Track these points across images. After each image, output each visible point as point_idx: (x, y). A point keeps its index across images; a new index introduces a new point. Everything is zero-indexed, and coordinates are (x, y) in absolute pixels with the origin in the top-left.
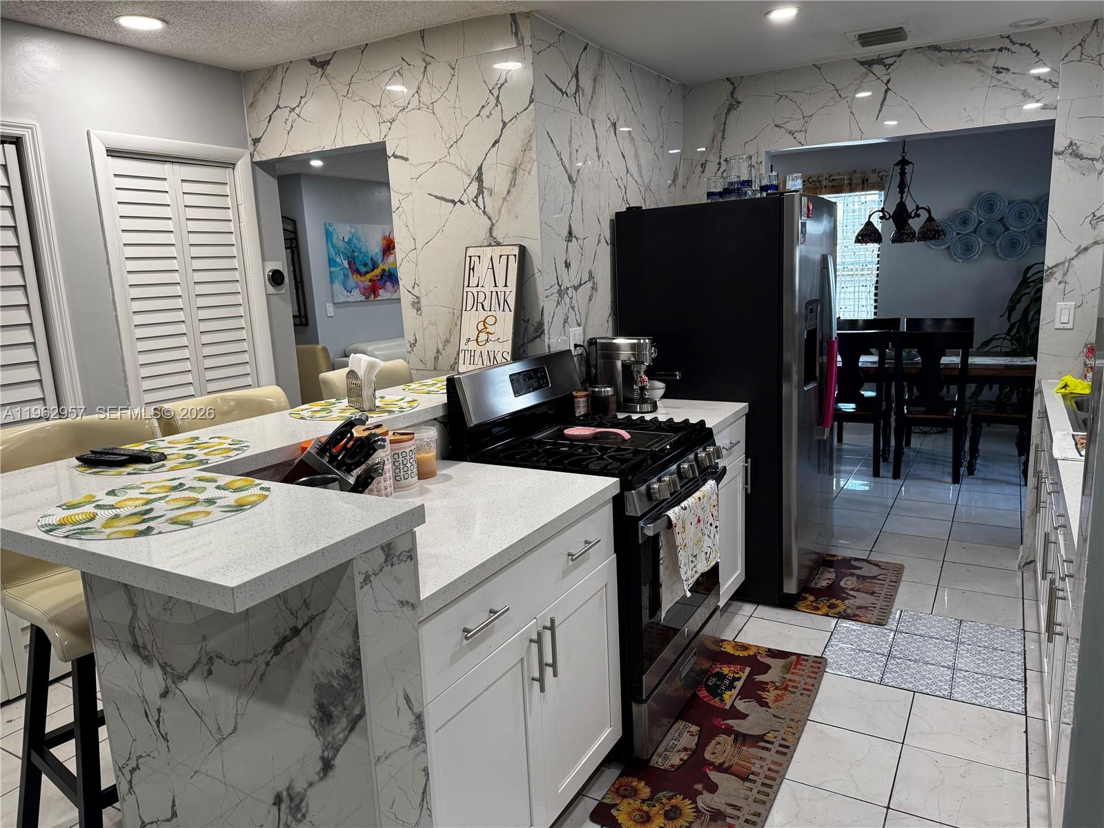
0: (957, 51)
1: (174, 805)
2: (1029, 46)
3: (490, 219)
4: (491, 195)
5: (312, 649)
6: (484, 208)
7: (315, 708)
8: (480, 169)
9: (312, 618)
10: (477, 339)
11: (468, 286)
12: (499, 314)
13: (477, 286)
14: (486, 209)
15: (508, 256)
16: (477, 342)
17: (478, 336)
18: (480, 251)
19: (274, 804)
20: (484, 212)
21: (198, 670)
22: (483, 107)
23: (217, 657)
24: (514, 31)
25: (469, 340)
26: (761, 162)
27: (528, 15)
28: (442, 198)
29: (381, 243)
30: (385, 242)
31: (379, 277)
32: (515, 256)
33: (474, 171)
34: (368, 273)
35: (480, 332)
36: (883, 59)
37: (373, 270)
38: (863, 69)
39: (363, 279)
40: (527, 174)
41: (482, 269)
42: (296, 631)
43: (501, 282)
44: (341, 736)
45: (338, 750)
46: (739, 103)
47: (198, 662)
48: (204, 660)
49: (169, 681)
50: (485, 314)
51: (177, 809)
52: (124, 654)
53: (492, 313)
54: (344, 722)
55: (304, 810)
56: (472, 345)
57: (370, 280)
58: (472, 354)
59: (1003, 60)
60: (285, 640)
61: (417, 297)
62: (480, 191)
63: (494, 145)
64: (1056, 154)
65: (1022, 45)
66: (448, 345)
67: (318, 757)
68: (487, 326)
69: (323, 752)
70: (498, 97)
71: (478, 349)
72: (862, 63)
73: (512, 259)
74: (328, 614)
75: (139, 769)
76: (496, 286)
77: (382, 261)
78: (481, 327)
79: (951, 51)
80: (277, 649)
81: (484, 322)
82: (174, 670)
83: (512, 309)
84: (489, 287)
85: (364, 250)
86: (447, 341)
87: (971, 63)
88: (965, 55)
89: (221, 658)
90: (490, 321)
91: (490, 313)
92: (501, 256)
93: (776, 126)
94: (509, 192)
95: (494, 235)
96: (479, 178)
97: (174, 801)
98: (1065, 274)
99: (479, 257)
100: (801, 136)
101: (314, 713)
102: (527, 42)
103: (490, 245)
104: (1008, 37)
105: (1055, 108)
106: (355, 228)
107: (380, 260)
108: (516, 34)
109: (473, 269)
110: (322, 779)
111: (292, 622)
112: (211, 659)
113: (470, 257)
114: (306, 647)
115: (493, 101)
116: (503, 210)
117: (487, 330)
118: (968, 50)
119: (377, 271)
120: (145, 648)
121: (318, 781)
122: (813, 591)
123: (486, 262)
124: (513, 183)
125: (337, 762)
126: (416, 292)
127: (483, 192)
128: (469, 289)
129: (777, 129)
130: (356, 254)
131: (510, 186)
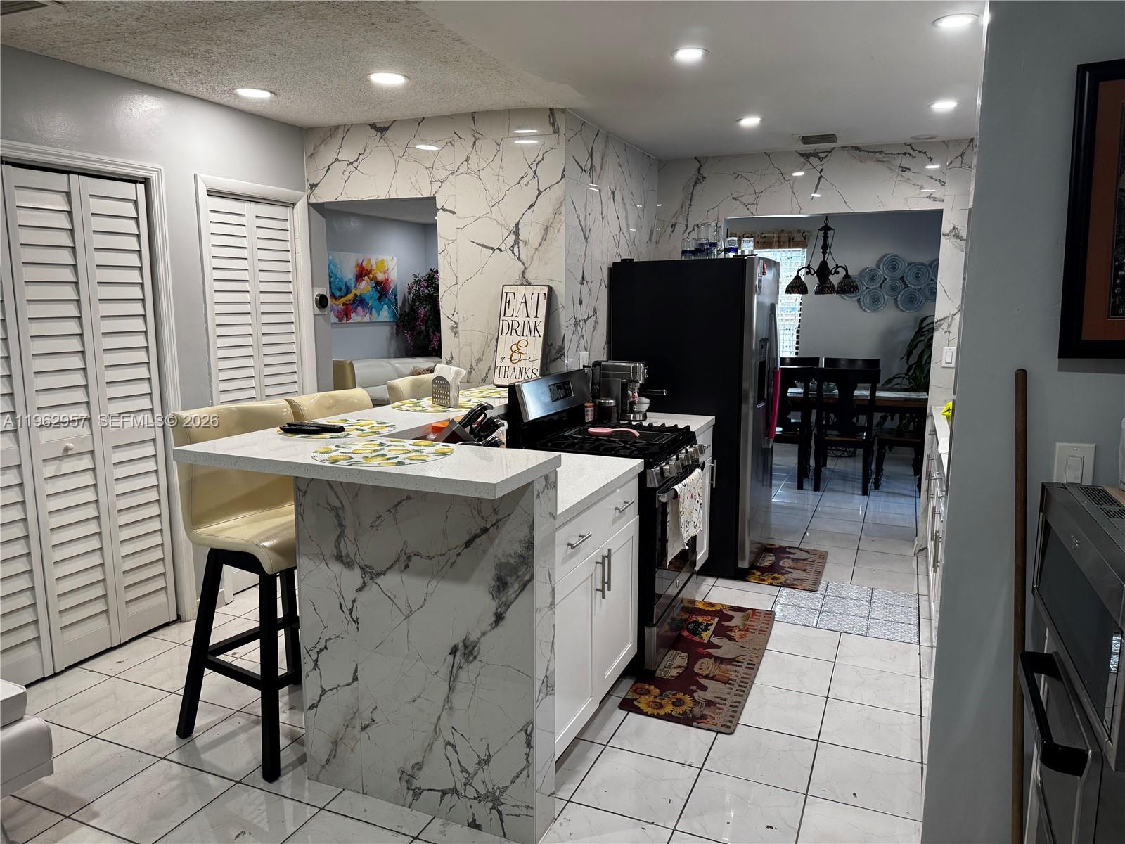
0: (873, 152)
1: (356, 671)
2: (925, 153)
3: (523, 263)
4: (525, 245)
5: (497, 541)
6: (519, 255)
7: (494, 579)
8: (517, 225)
9: (500, 520)
10: (511, 358)
11: (504, 316)
12: (530, 339)
13: (512, 316)
14: (521, 257)
15: (539, 294)
16: (511, 360)
17: (512, 356)
18: (515, 289)
19: (450, 654)
20: (519, 259)
21: (397, 566)
22: (522, 177)
23: (415, 555)
24: (552, 122)
25: (504, 358)
27: (563, 111)
28: (483, 246)
29: (355, 270)
30: (358, 269)
31: (351, 302)
32: (545, 294)
33: (512, 226)
34: (342, 297)
35: (513, 352)
36: (817, 153)
37: (347, 294)
38: (802, 160)
39: (338, 303)
40: (556, 231)
41: (516, 303)
42: (485, 530)
43: (532, 313)
44: (513, 596)
45: (509, 606)
46: (704, 178)
47: (398, 560)
48: (403, 558)
49: (367, 578)
50: (519, 338)
51: (359, 675)
52: (327, 563)
53: (526, 338)
54: (516, 586)
55: (475, 653)
56: (507, 363)
57: (344, 304)
58: (507, 370)
59: (906, 161)
60: (476, 536)
61: (456, 323)
62: (517, 242)
63: (530, 208)
64: (943, 235)
65: (920, 152)
66: (481, 362)
67: (492, 614)
68: (520, 348)
69: (497, 609)
70: (536, 171)
71: (512, 366)
72: (802, 155)
73: (542, 296)
74: (512, 516)
75: (327, 649)
76: (528, 316)
77: (355, 286)
78: (514, 348)
79: (868, 152)
80: (468, 544)
81: (517, 345)
82: (373, 569)
83: (542, 335)
84: (522, 317)
85: (339, 276)
86: (480, 360)
87: (883, 162)
88: (880, 156)
89: (418, 555)
90: (523, 344)
91: (522, 338)
92: (532, 294)
93: (733, 198)
94: (540, 244)
95: (526, 277)
96: (516, 232)
97: (357, 668)
98: (949, 326)
99: (514, 293)
100: (752, 208)
101: (493, 583)
102: (562, 130)
103: (522, 285)
104: (910, 145)
105: (943, 201)
106: (332, 255)
107: (353, 285)
108: (553, 125)
109: (509, 303)
110: (493, 628)
111: (482, 524)
112: (409, 558)
113: (507, 293)
114: (492, 540)
115: (531, 174)
116: (535, 258)
117: (520, 351)
118: (881, 152)
119: (350, 296)
120: (348, 556)
121: (491, 631)
122: (759, 569)
123: (520, 298)
124: (544, 238)
125: (507, 615)
126: (455, 318)
127: (518, 243)
128: (504, 318)
129: (734, 200)
130: (332, 279)
131: (542, 240)
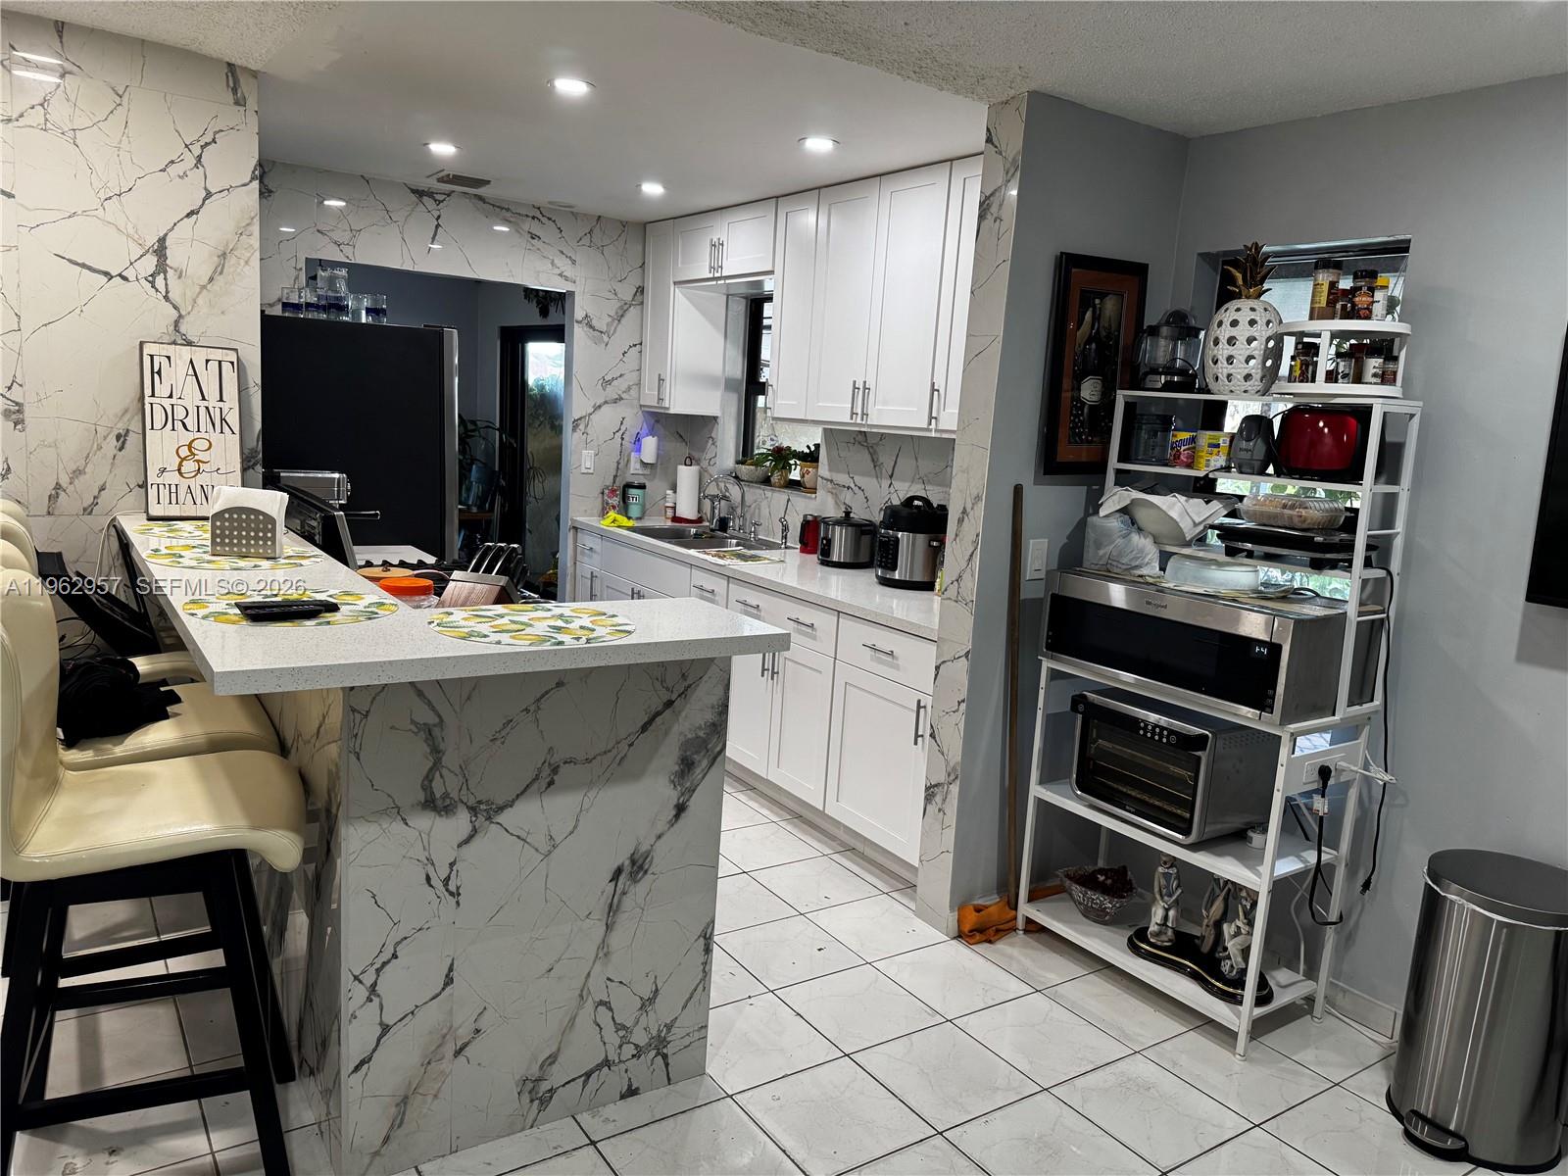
0: (498, 207)
1: (451, 969)
2: (554, 221)
3: (175, 307)
4: (180, 277)
5: (683, 714)
6: (167, 292)
7: (677, 763)
8: (162, 240)
9: (689, 686)
10: (179, 470)
11: (153, 395)
12: (215, 437)
13: (171, 396)
14: (170, 295)
15: (220, 362)
16: (181, 474)
17: (180, 465)
18: (170, 350)
19: (611, 881)
20: (166, 298)
21: (535, 786)
22: (172, 162)
23: (565, 763)
24: (231, 84)
25: (163, 470)
26: (301, 269)
27: (254, 74)
28: (83, 266)
32: (232, 363)
33: (151, 240)
35: (183, 459)
36: (432, 193)
38: (414, 198)
40: (242, 262)
41: (176, 375)
42: (669, 704)
43: (212, 392)
44: (701, 776)
45: (694, 791)
46: (270, 192)
47: (537, 778)
48: (546, 771)
49: (481, 818)
50: (190, 436)
51: (455, 974)
52: (404, 820)
53: (206, 436)
54: (705, 763)
55: (646, 867)
56: (172, 478)
58: (173, 492)
59: (536, 228)
60: (658, 714)
61: (17, 404)
62: (162, 267)
63: (188, 215)
64: (577, 322)
65: (550, 219)
66: (82, 478)
67: (672, 806)
68: (196, 452)
69: (679, 799)
70: (200, 157)
71: (184, 484)
72: (414, 191)
73: (226, 366)
74: (705, 678)
75: (396, 957)
76: (221, 400)
78: (184, 452)
79: (494, 206)
80: (644, 728)
81: (190, 446)
82: (493, 803)
83: (237, 430)
84: (192, 397)
86: (78, 472)
87: (510, 222)
88: (508, 215)
89: (571, 762)
90: (200, 445)
91: (198, 435)
92: (207, 361)
93: (318, 231)
94: (211, 279)
95: (183, 329)
96: (160, 250)
97: (452, 965)
98: (586, 426)
99: (169, 358)
100: (348, 250)
101: (677, 768)
102: (252, 103)
103: (174, 343)
104: (539, 208)
105: (575, 282)
108: (235, 90)
109: (159, 373)
110: (672, 825)
111: (666, 697)
112: (555, 770)
113: (152, 356)
114: (677, 714)
115: (190, 161)
116: (200, 301)
117: (196, 458)
118: (508, 210)
120: (446, 795)
121: (669, 829)
123: (182, 367)
124: (219, 270)
125: (692, 803)
126: (16, 394)
127: (165, 272)
128: (152, 400)
129: (320, 235)
131: (215, 272)
